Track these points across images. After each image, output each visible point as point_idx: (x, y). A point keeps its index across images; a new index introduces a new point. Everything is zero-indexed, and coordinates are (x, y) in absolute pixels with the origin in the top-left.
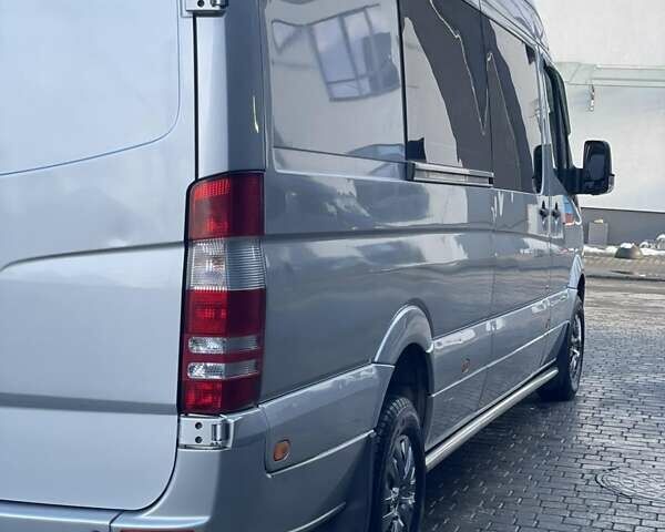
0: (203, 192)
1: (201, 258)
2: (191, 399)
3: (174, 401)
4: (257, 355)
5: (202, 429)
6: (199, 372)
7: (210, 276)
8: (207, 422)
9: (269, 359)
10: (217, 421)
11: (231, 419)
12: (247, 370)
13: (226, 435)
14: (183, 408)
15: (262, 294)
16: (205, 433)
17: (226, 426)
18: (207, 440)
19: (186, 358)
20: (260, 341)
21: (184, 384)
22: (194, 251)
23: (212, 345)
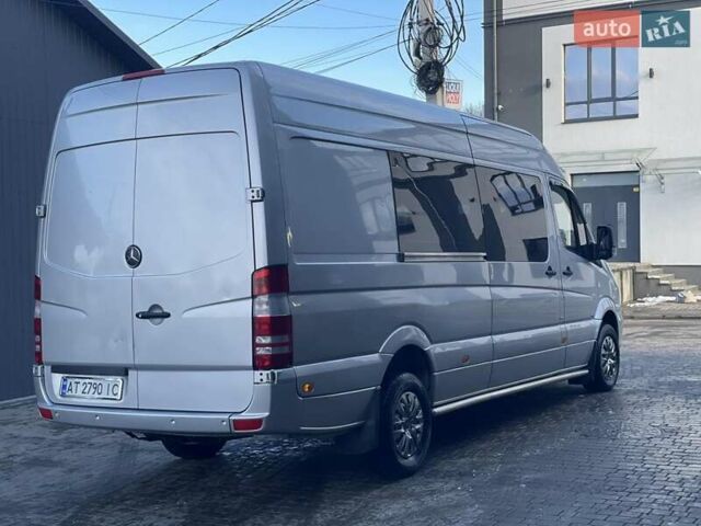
0: (263, 274)
1: (260, 304)
2: (258, 363)
3: (251, 364)
4: (290, 344)
5: (263, 375)
6: (261, 351)
7: (264, 311)
8: (265, 373)
9: (295, 345)
10: (269, 372)
11: (276, 372)
12: (286, 350)
13: (273, 378)
14: (255, 368)
15: (290, 317)
16: (264, 377)
17: (273, 374)
18: (265, 381)
19: (255, 345)
20: (291, 338)
21: (255, 357)
22: (257, 300)
23: (267, 340)
